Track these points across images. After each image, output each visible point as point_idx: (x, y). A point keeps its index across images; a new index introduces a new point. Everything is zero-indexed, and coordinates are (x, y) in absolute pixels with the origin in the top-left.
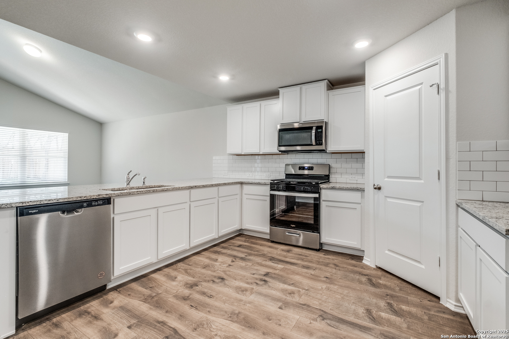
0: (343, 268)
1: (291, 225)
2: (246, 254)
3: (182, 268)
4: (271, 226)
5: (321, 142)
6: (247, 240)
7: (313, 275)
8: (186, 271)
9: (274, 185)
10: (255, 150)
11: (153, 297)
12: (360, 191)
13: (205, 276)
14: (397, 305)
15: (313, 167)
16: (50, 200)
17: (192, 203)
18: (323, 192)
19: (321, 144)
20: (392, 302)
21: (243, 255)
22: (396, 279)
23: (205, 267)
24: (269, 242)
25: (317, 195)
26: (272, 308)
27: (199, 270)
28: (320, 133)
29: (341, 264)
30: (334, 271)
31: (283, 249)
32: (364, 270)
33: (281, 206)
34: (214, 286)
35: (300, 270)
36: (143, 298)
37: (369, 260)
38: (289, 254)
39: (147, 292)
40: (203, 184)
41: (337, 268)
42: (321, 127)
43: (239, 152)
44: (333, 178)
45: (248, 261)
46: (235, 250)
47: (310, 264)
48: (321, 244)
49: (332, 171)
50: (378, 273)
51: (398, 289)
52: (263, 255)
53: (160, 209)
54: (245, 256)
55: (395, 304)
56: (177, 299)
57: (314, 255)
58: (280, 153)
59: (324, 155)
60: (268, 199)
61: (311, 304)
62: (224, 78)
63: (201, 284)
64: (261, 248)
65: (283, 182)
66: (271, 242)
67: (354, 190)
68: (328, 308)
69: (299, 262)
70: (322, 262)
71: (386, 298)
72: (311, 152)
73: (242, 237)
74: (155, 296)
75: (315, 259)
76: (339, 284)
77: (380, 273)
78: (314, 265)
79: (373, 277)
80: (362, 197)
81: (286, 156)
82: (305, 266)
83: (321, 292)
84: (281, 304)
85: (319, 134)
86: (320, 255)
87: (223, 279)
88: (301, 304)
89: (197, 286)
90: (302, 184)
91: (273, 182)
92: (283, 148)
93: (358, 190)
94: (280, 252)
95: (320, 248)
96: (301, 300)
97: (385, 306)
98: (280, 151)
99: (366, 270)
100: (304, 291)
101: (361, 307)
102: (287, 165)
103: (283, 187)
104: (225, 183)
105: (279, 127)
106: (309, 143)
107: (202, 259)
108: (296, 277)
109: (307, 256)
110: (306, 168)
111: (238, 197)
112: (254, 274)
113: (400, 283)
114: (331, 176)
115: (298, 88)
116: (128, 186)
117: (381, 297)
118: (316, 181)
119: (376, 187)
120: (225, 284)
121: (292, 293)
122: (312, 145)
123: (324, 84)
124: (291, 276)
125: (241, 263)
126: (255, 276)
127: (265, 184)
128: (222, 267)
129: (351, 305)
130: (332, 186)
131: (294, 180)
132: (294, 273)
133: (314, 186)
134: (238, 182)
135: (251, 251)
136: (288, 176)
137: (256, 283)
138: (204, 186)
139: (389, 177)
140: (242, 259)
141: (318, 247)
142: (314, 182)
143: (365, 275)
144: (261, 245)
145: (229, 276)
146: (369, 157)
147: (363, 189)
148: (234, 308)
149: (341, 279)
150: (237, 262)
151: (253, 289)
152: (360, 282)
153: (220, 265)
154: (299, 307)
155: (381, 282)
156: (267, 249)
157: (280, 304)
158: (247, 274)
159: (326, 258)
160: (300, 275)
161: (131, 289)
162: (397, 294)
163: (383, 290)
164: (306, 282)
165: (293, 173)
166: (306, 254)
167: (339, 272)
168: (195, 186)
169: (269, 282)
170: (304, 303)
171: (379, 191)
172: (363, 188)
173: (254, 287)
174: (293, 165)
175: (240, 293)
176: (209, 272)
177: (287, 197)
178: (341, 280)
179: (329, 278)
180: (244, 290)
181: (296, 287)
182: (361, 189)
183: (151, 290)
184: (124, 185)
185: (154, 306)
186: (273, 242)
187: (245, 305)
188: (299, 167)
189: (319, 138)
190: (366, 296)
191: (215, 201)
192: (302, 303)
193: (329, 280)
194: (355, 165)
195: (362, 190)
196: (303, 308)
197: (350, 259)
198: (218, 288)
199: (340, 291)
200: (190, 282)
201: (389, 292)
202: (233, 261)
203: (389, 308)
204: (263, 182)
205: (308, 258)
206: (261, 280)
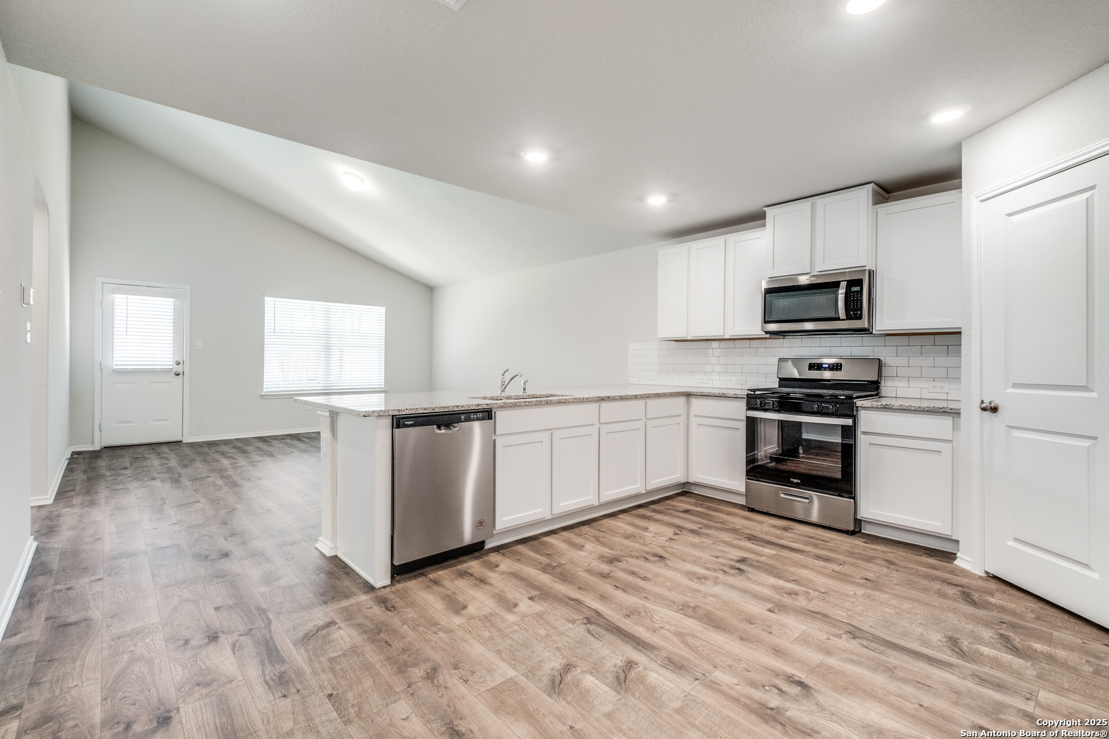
0: (906, 568)
1: (792, 480)
2: (700, 526)
3: (589, 533)
4: (748, 479)
5: (859, 312)
6: (701, 502)
7: (837, 572)
8: (597, 539)
9: (755, 400)
10: (716, 332)
11: (554, 568)
12: (951, 415)
13: (630, 549)
14: (1021, 640)
15: (841, 364)
16: (425, 409)
17: (603, 427)
18: (863, 416)
19: (860, 317)
20: (1011, 634)
21: (694, 527)
22: (1032, 599)
23: (628, 537)
24: (744, 510)
25: (849, 422)
26: (756, 609)
27: (618, 539)
28: (857, 295)
29: (902, 561)
30: (885, 570)
31: (775, 524)
32: (955, 577)
33: (769, 446)
34: (648, 565)
35: (810, 562)
36: (540, 566)
37: (970, 560)
38: (786, 534)
39: (544, 560)
40: (620, 394)
41: (892, 567)
42: (859, 282)
43: (682, 335)
44: (887, 387)
45: (704, 536)
46: (678, 517)
47: (832, 555)
48: (858, 522)
49: (885, 372)
50: (989, 586)
51: (1031, 616)
52: (734, 531)
53: (555, 433)
54: (699, 528)
55: (1017, 640)
56: (591, 575)
57: (841, 540)
58: (768, 336)
59: (866, 339)
60: (742, 426)
61: (831, 614)
62: (657, 201)
63: (625, 560)
64: (729, 518)
65: (773, 393)
66: (749, 511)
67: (935, 414)
68: (866, 624)
69: (808, 548)
70: (859, 554)
71: (998, 627)
72: (836, 334)
73: (689, 496)
74: (557, 566)
75: (842, 548)
76: (894, 592)
77: (993, 585)
78: (841, 557)
79: (974, 590)
80: (955, 427)
81: (780, 342)
82: (820, 556)
83: (852, 600)
84: (772, 605)
85: (854, 297)
86: (857, 542)
87: (661, 557)
88: (810, 611)
89: (620, 562)
90: (814, 399)
91: (753, 393)
92: (773, 327)
93: (944, 412)
94: (767, 529)
95: (856, 529)
96: (810, 605)
97: (994, 639)
98: (767, 333)
99: (959, 578)
100: (817, 593)
101: (938, 632)
102: (782, 361)
103: (773, 403)
104: (658, 394)
105: (764, 285)
106: (832, 315)
107: (621, 524)
108: (801, 570)
109: (827, 542)
110: (824, 366)
111: (682, 420)
112: (718, 557)
113: (1041, 608)
114: (883, 384)
115: (806, 204)
116: (503, 394)
117: (988, 624)
118: (847, 392)
119: (987, 406)
120: (667, 565)
121: (791, 593)
122: (838, 319)
123: (866, 193)
124: (792, 569)
125: (692, 539)
126: (720, 560)
127: (736, 398)
128: (658, 541)
129: (914, 626)
130: (884, 403)
131: (797, 390)
132: (796, 564)
133: (842, 402)
134: (682, 392)
135: (708, 522)
136: (784, 381)
137: (722, 570)
138: (622, 398)
139: (1016, 385)
140: (692, 531)
141: (851, 528)
142: (842, 394)
143: (955, 585)
144: (728, 514)
145: (672, 554)
146: (970, 344)
147: (957, 411)
148: (688, 599)
149: (899, 585)
150: (684, 536)
151: (718, 578)
152: (943, 595)
153: (653, 537)
154: (806, 615)
155: (993, 600)
156: (741, 521)
157: (770, 606)
158: (705, 556)
159: (868, 548)
160: (810, 569)
161: (518, 552)
162: (1026, 623)
163: (995, 613)
164: (822, 581)
165: (797, 376)
166: (825, 537)
167: (895, 574)
168: (608, 397)
169: (748, 572)
170: (816, 611)
171: (994, 414)
172: (958, 408)
173: (720, 576)
174: (796, 361)
175: (695, 580)
176: (637, 545)
177: (782, 424)
178: (898, 587)
179: (873, 581)
180: (701, 578)
181: (801, 586)
182: (952, 411)
183: (548, 558)
184: (498, 393)
185: (559, 579)
186: (752, 510)
187: (705, 597)
188: (810, 364)
189: (854, 305)
190: (952, 619)
191: (641, 425)
192: (813, 609)
193: (871, 583)
194: (942, 360)
195: (955, 414)
196: (814, 617)
197: (924, 556)
198: (654, 568)
199: (894, 602)
200: (608, 555)
201: (1007, 618)
202: (678, 534)
203: (1002, 642)
204: (731, 393)
205: (828, 544)
206: (732, 567)
